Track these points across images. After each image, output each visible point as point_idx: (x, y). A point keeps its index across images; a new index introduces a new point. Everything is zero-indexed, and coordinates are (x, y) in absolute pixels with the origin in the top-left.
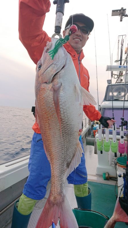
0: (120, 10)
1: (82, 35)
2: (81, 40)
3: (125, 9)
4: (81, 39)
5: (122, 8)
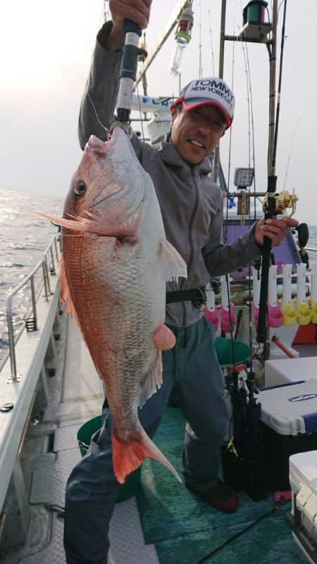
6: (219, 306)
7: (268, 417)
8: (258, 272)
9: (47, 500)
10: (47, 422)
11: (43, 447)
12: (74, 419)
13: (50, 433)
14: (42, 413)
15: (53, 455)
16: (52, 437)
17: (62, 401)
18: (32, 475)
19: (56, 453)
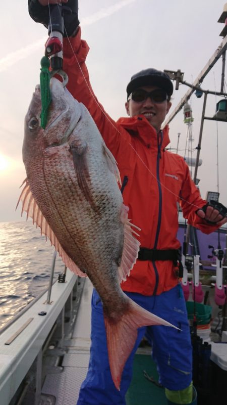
0: (176, 73)
1: (155, 106)
2: (155, 114)
3: (183, 74)
4: (154, 111)
5: (179, 71)
6: (190, 283)
7: (216, 357)
8: (220, 262)
9: (53, 394)
10: (60, 348)
11: (55, 363)
12: (79, 350)
13: (61, 355)
14: (57, 343)
15: (61, 368)
16: (62, 358)
17: (72, 338)
18: (46, 376)
19: (63, 367)
